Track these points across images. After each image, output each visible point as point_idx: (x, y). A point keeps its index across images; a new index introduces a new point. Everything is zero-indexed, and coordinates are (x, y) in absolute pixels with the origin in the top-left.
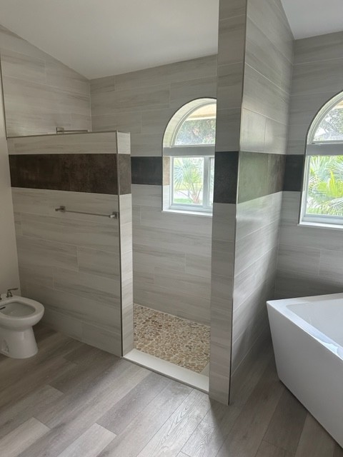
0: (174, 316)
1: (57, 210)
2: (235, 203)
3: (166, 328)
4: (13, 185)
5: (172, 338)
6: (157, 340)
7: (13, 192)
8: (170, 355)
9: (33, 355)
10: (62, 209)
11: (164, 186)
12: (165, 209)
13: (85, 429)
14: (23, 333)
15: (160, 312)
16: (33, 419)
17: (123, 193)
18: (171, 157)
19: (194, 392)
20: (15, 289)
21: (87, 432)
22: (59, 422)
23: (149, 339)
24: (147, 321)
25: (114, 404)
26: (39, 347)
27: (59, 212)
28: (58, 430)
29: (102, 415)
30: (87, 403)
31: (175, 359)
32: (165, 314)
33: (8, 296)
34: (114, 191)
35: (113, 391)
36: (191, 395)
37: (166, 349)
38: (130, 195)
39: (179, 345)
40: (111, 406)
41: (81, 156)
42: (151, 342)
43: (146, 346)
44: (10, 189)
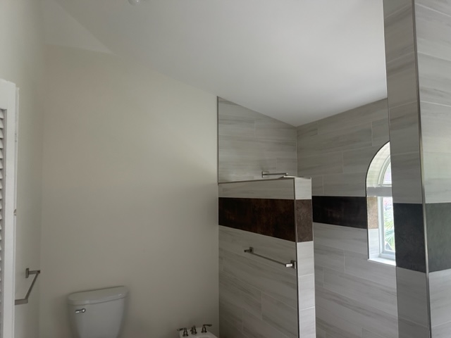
1: (245, 251)
2: (425, 272)
4: (220, 223)
7: (220, 230)
10: (251, 250)
11: (369, 230)
12: (372, 258)
17: (301, 240)
18: (379, 198)
20: (209, 325)
27: (247, 253)
33: (202, 332)
34: (292, 238)
38: (312, 243)
41: (267, 201)
44: (217, 227)
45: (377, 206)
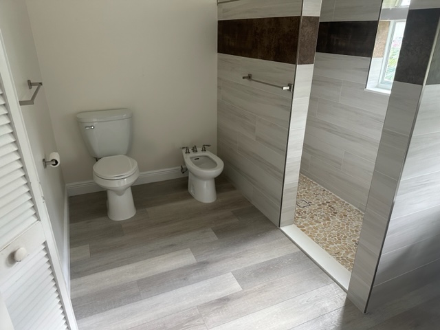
0: (355, 208)
2: (422, 84)
3: (341, 217)
4: (219, 51)
5: (342, 228)
6: (325, 225)
8: (331, 243)
9: (210, 202)
10: (249, 77)
11: (372, 59)
12: (369, 87)
13: (221, 273)
14: (205, 182)
15: (341, 199)
16: (189, 249)
17: (302, 63)
18: (392, 22)
19: (332, 285)
21: (222, 276)
22: (205, 259)
23: (317, 222)
24: (323, 204)
25: (252, 264)
26: (217, 198)
27: (246, 80)
28: (202, 265)
29: (238, 268)
30: (232, 254)
31: (335, 248)
32: (346, 202)
33: (202, 150)
34: (293, 60)
35: (257, 253)
36: (329, 287)
37: (329, 236)
38: (312, 66)
39: (345, 237)
40: (250, 265)
42: (317, 224)
43: (311, 226)
44: (216, 55)
45: (388, 33)
